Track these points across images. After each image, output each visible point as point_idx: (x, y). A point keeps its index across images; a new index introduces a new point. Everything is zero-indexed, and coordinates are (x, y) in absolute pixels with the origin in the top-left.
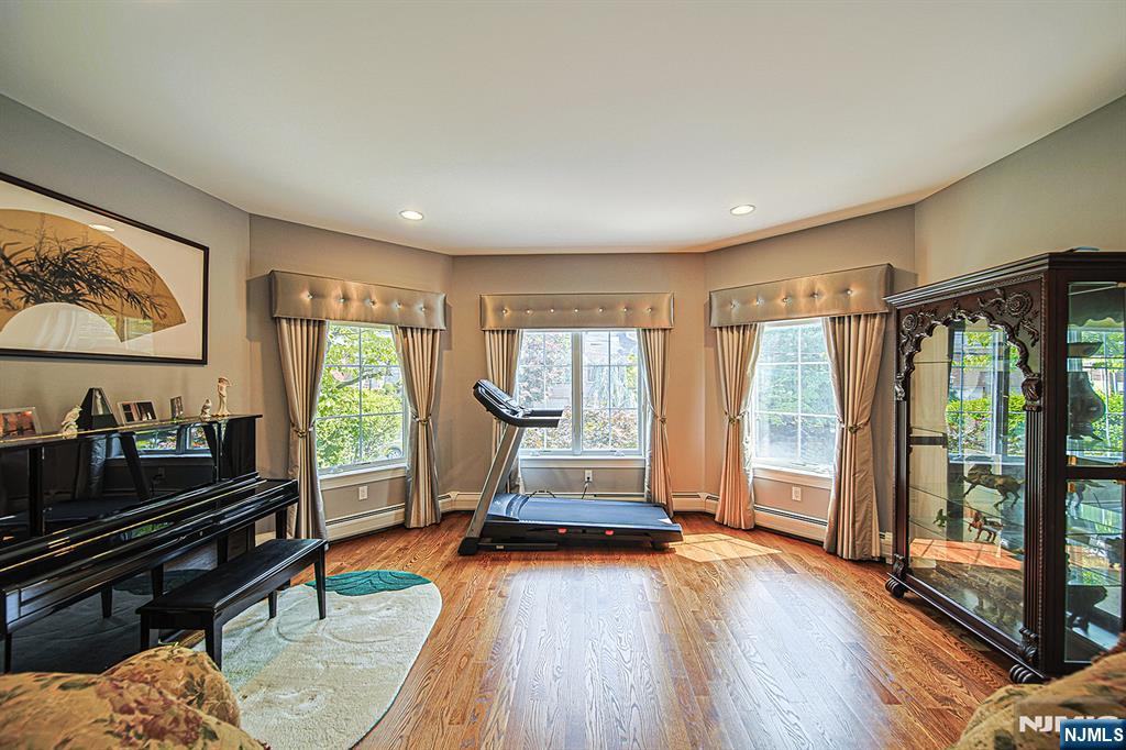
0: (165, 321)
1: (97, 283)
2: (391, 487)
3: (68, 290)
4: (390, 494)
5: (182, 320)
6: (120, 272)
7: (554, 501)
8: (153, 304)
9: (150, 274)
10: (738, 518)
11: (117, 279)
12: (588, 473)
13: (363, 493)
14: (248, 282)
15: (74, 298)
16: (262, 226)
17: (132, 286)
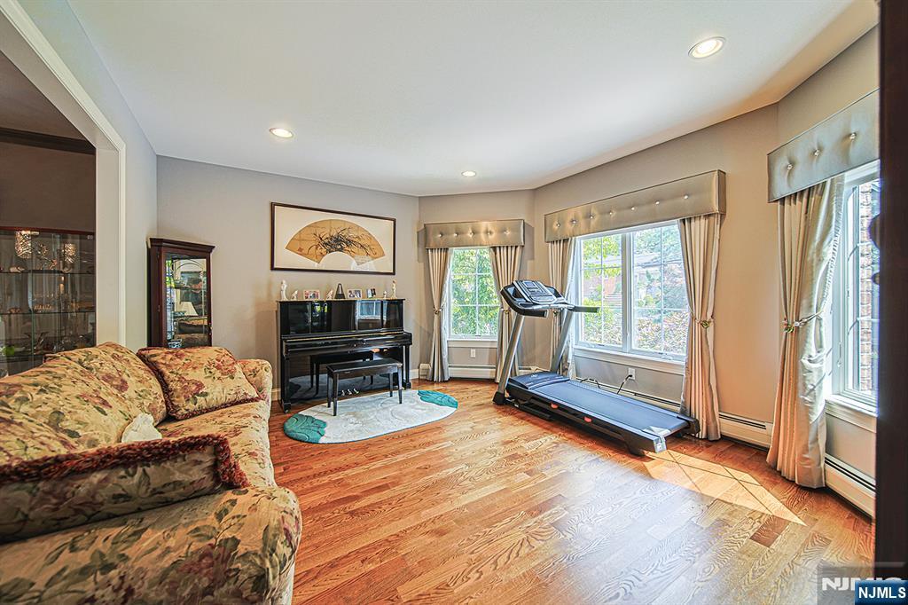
0: (377, 256)
1: (349, 242)
2: (490, 353)
3: (339, 247)
4: (490, 358)
5: (383, 255)
6: (358, 237)
7: (597, 390)
8: (370, 249)
9: (370, 237)
10: (791, 467)
11: (356, 240)
12: (632, 371)
13: (473, 353)
14: (418, 233)
15: (341, 250)
16: (425, 201)
17: (362, 242)
